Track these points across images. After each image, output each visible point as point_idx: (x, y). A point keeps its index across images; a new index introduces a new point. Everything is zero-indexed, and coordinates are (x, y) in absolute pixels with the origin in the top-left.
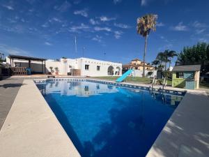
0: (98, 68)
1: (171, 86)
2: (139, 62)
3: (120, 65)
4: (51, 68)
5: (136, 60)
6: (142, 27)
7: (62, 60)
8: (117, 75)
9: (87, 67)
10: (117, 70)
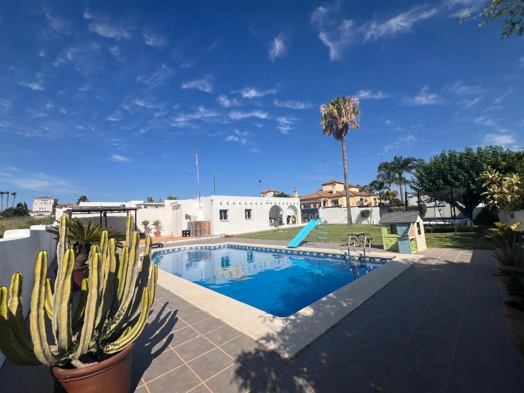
0: (248, 213)
1: (381, 247)
2: (339, 188)
3: (296, 201)
4: (145, 223)
5: (333, 183)
6: (331, 121)
7: (167, 203)
8: (291, 226)
9: (223, 214)
10: (291, 212)
